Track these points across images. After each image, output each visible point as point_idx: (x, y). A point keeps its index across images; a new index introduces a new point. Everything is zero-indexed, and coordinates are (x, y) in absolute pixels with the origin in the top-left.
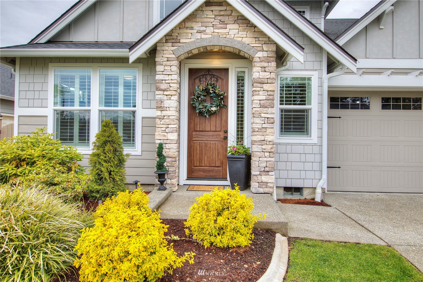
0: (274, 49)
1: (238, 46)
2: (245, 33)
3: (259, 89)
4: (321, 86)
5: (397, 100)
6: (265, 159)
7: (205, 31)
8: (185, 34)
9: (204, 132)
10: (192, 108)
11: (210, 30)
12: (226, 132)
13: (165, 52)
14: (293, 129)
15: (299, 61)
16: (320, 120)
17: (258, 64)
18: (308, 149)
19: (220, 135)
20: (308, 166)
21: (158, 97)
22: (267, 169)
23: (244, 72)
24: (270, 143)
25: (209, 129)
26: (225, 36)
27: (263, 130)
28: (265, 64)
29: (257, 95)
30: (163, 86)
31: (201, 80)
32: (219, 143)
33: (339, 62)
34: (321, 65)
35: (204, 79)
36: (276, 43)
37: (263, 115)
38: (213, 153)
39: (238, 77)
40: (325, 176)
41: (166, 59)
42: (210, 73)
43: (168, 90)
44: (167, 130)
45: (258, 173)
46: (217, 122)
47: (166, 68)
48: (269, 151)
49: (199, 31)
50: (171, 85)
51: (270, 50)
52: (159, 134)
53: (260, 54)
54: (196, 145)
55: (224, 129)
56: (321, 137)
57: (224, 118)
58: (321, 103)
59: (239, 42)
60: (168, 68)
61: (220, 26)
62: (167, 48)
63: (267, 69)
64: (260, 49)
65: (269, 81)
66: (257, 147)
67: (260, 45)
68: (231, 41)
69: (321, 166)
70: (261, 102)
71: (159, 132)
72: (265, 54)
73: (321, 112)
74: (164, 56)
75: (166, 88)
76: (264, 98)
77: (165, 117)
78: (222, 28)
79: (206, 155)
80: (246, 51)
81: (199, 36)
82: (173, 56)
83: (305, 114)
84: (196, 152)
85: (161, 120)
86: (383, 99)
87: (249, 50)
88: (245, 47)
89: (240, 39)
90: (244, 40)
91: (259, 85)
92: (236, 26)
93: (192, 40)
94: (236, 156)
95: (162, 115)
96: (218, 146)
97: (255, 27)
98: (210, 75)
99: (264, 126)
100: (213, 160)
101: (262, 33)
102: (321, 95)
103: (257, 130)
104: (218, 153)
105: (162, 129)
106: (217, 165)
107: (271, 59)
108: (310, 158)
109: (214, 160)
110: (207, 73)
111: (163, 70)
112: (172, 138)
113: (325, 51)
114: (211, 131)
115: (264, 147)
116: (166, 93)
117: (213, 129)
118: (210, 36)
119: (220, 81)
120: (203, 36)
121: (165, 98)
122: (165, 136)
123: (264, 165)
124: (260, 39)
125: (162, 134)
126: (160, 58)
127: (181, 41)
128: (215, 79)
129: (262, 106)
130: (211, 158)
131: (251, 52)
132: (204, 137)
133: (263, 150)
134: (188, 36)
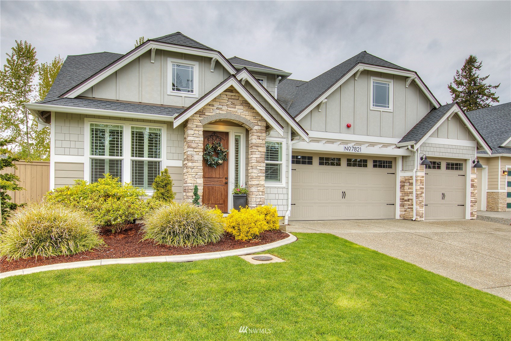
0: (265, 125)
1: (243, 121)
2: (247, 112)
3: (256, 150)
4: (287, 149)
5: (327, 159)
6: (260, 196)
7: (222, 108)
8: (208, 109)
9: (211, 179)
10: (205, 161)
11: (225, 108)
12: (227, 178)
13: (195, 121)
14: (270, 177)
15: (277, 131)
16: (287, 172)
17: (255, 134)
18: (280, 191)
19: (222, 181)
20: (280, 202)
21: (190, 153)
22: (261, 203)
23: (240, 136)
24: (263, 186)
25: (214, 176)
26: (235, 113)
27: (258, 177)
28: (260, 134)
29: (255, 154)
30: (194, 145)
31: (209, 139)
32: (222, 187)
33: (297, 133)
34: (288, 135)
35: (211, 139)
36: (266, 121)
37: (258, 168)
38: (218, 194)
39: (235, 139)
40: (290, 208)
41: (195, 126)
42: (215, 135)
43: (197, 148)
44: (196, 176)
45: (255, 205)
46: (220, 171)
47: (196, 132)
48: (262, 191)
49: (218, 108)
50: (199, 144)
51: (263, 125)
52: (191, 179)
53: (256, 128)
54: (206, 188)
55: (225, 177)
56: (287, 183)
57: (225, 168)
58: (287, 160)
59: (244, 118)
60: (197, 132)
61: (232, 106)
62: (196, 118)
63: (261, 138)
64: (256, 124)
65: (262, 146)
66: (255, 189)
67: (257, 122)
68: (238, 117)
69: (288, 202)
70: (257, 159)
71: (190, 178)
72: (259, 128)
73: (287, 166)
74: (194, 123)
75: (196, 146)
76: (259, 156)
77: (195, 167)
78: (233, 108)
79: (213, 196)
80: (248, 125)
81: (218, 111)
82: (200, 124)
83: (278, 167)
84: (206, 193)
85: (192, 169)
86: (320, 158)
87: (250, 124)
88: (248, 122)
89: (244, 116)
90: (247, 117)
91: (255, 147)
92: (241, 107)
93: (213, 114)
94: (240, 195)
95: (193, 165)
96: (221, 189)
97: (254, 109)
98: (216, 136)
99: (259, 175)
100: (217, 199)
101: (258, 114)
102: (287, 155)
103: (255, 177)
104: (221, 194)
105: (193, 176)
106: (221, 203)
107: (263, 131)
108: (281, 196)
109: (219, 199)
110: (213, 135)
111: (193, 134)
112: (200, 182)
113: (290, 125)
114: (216, 178)
115: (259, 188)
116: (195, 150)
117: (218, 176)
118: (225, 112)
119: (222, 141)
120: (221, 112)
121: (195, 153)
122: (195, 181)
123: (259, 200)
124: (256, 117)
125: (193, 179)
126: (191, 125)
127: (206, 114)
128: (219, 140)
129: (257, 162)
130: (216, 197)
131: (251, 126)
132: (212, 182)
133: (258, 191)
134: (211, 111)
